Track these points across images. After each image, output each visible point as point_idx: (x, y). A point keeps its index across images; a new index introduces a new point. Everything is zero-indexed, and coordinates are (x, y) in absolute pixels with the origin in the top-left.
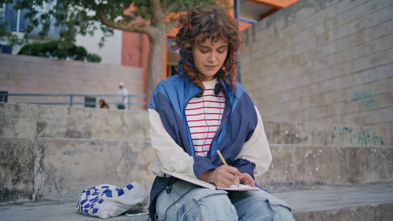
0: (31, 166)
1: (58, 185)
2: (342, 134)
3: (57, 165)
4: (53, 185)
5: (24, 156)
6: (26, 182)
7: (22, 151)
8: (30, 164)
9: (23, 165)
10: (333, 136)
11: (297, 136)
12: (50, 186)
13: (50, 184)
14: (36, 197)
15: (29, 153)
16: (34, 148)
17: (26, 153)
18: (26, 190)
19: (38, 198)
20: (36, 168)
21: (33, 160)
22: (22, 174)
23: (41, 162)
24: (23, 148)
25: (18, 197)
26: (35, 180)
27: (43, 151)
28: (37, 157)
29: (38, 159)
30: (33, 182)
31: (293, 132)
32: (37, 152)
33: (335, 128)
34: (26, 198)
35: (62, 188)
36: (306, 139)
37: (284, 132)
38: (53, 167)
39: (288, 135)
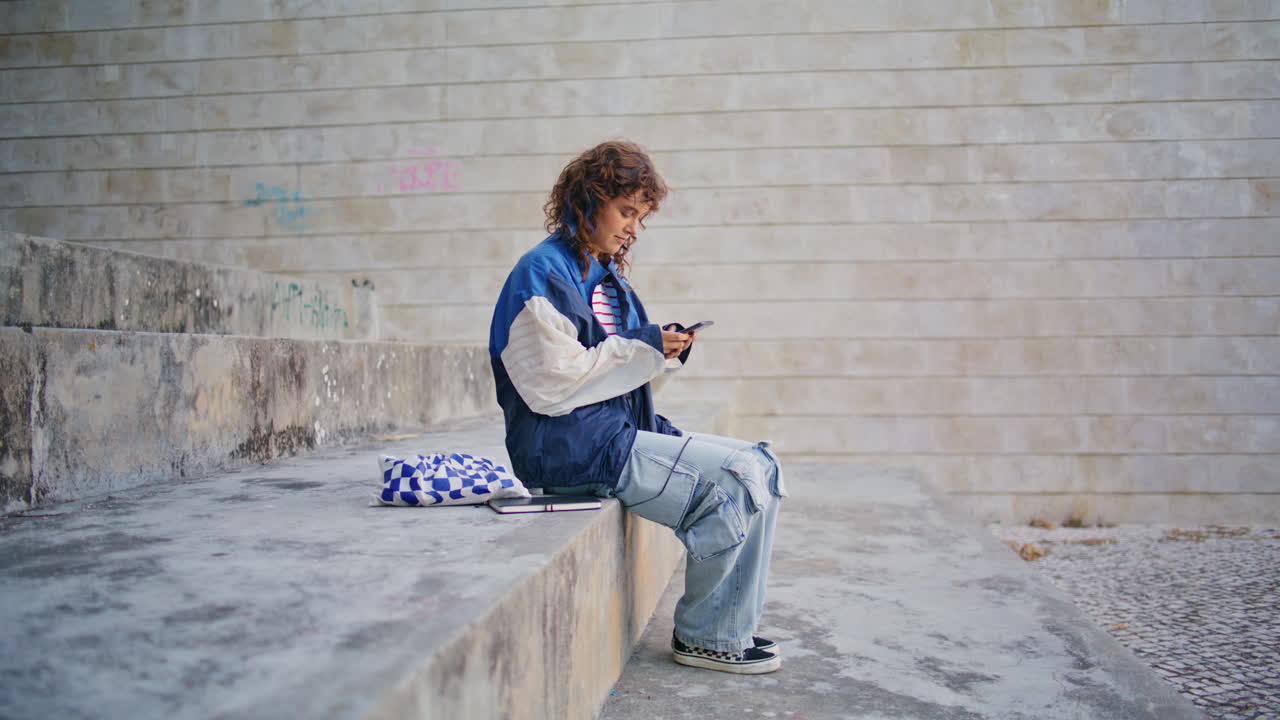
0: (26, 409)
1: (69, 455)
2: (288, 300)
3: (68, 403)
4: (63, 457)
5: (12, 381)
6: (18, 455)
7: (8, 368)
8: (23, 402)
9: (11, 408)
10: (274, 307)
11: (215, 303)
12: (58, 462)
13: (58, 457)
14: (37, 495)
15: (21, 372)
16: (29, 358)
17: (16, 371)
18: (18, 477)
19: (41, 496)
20: (34, 415)
21: (28, 393)
22: (10, 433)
23: (41, 395)
24: (11, 358)
25: (7, 498)
26: (34, 447)
27: (45, 364)
28: (35, 383)
29: (37, 388)
30: (30, 452)
31: (208, 294)
32: (34, 368)
33: (277, 285)
34: (21, 499)
35: (76, 466)
36: (230, 311)
37: (193, 292)
38: (60, 408)
39: (199, 299)
